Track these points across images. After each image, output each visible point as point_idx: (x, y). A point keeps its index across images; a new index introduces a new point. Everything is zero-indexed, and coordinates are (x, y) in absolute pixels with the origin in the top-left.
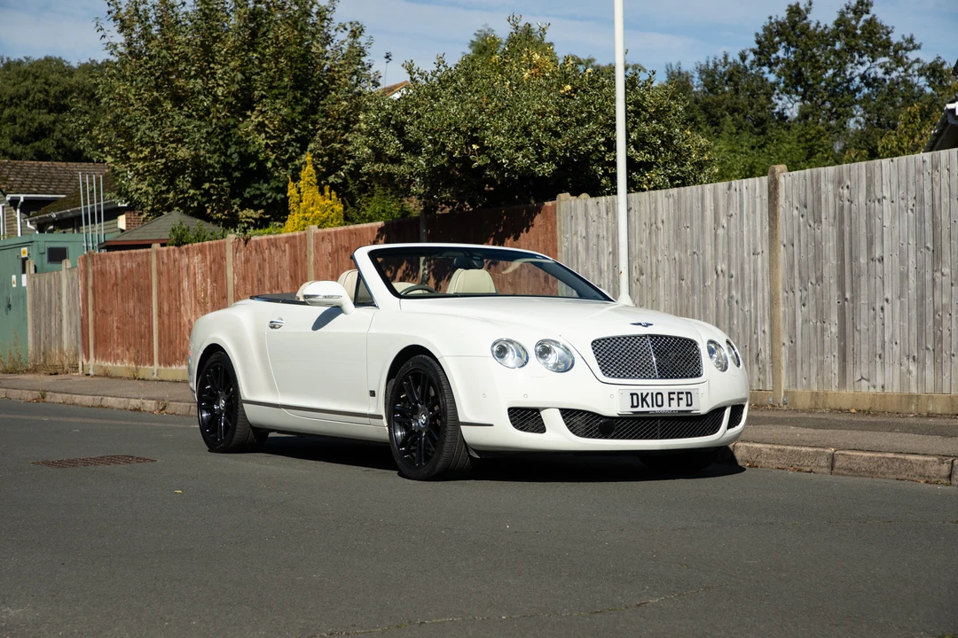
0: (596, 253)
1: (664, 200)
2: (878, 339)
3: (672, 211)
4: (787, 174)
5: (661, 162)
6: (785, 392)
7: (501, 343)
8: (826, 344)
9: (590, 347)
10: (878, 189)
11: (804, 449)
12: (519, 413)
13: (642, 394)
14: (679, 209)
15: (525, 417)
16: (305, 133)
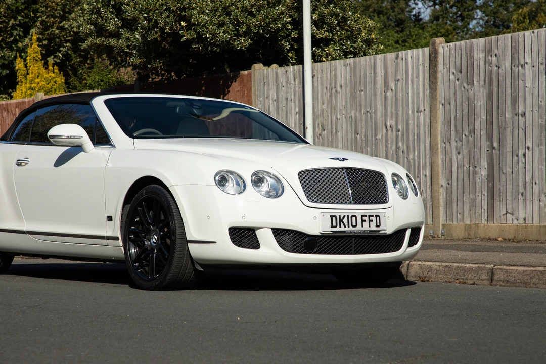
0: (285, 113)
1: (341, 68)
2: (521, 180)
3: (348, 77)
4: (445, 45)
5: (337, 39)
6: (443, 225)
7: (222, 174)
8: (477, 185)
9: (297, 177)
10: (521, 57)
11: (467, 265)
12: (237, 232)
13: (340, 216)
14: (355, 76)
15: (243, 236)
16: (27, 20)
